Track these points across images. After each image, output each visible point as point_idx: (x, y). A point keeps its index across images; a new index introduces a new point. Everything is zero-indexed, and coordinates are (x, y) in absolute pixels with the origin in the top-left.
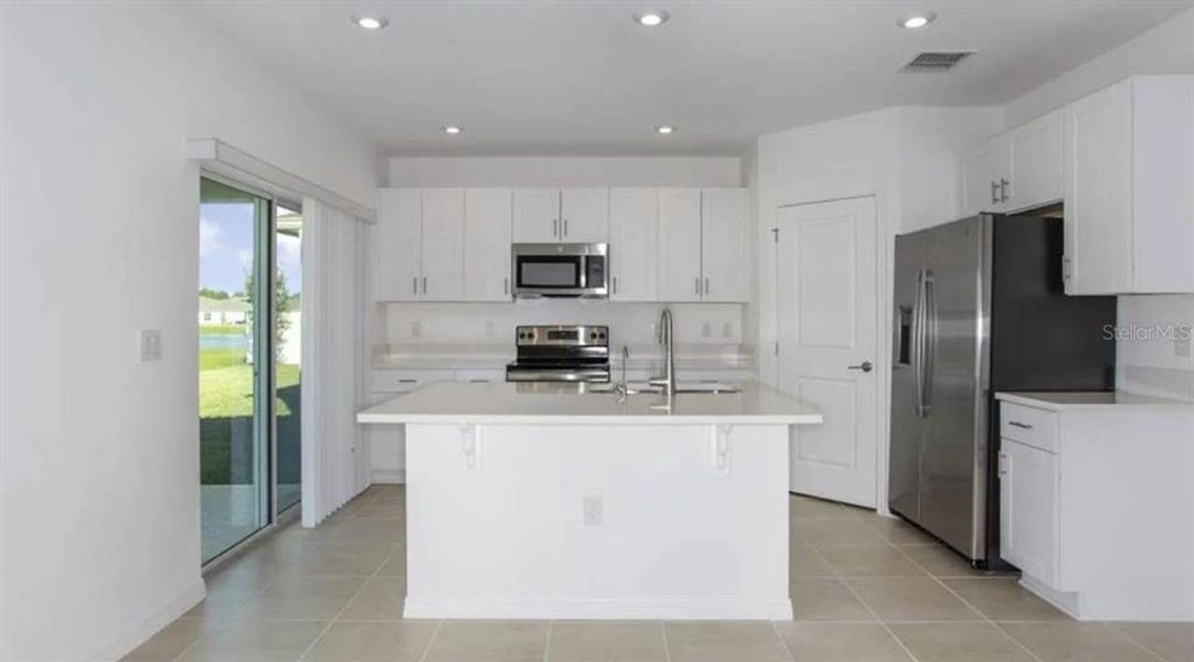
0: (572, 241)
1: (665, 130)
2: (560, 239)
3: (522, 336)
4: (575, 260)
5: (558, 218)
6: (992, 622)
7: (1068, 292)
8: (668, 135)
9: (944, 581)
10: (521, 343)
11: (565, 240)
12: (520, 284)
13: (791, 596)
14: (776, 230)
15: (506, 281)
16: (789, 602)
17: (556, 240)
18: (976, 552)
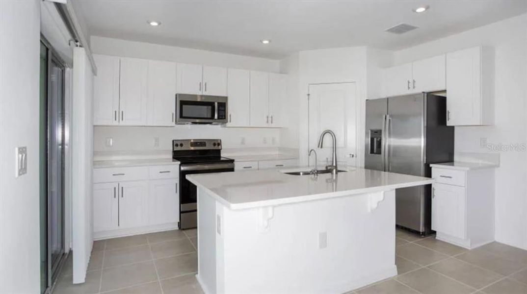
0: (209, 95)
1: (266, 42)
2: (202, 93)
3: (177, 145)
4: (211, 104)
5: (201, 81)
6: (452, 257)
7: (448, 125)
8: (267, 44)
9: (416, 243)
10: (176, 149)
11: (205, 93)
12: (181, 116)
13: (396, 264)
14: (309, 95)
15: (173, 114)
16: (395, 266)
17: (200, 93)
18: (422, 229)
